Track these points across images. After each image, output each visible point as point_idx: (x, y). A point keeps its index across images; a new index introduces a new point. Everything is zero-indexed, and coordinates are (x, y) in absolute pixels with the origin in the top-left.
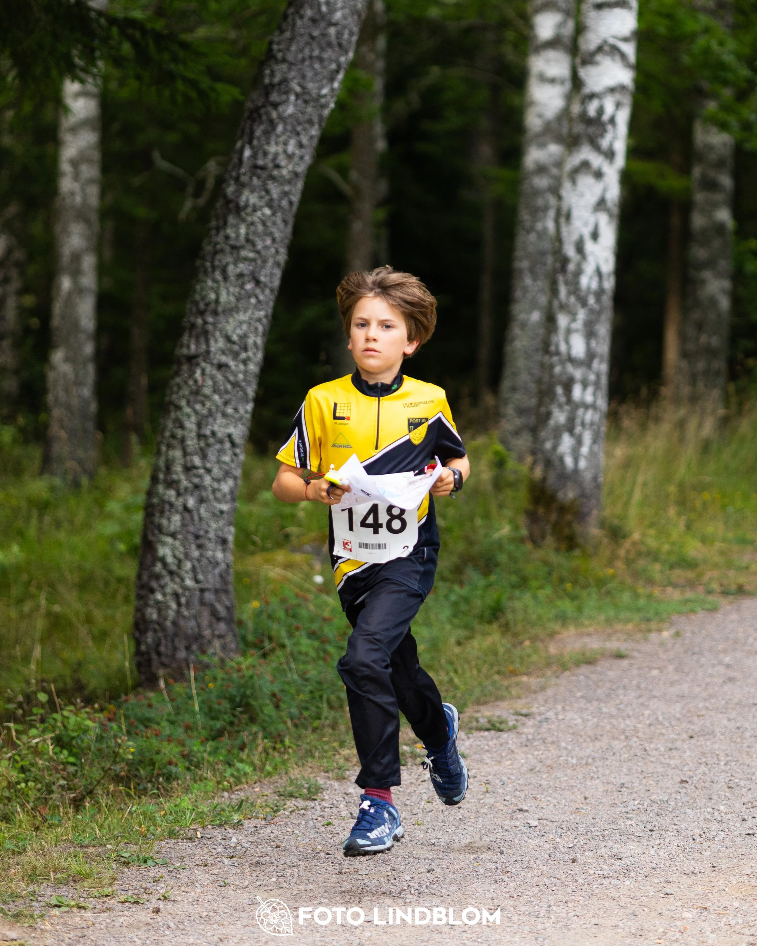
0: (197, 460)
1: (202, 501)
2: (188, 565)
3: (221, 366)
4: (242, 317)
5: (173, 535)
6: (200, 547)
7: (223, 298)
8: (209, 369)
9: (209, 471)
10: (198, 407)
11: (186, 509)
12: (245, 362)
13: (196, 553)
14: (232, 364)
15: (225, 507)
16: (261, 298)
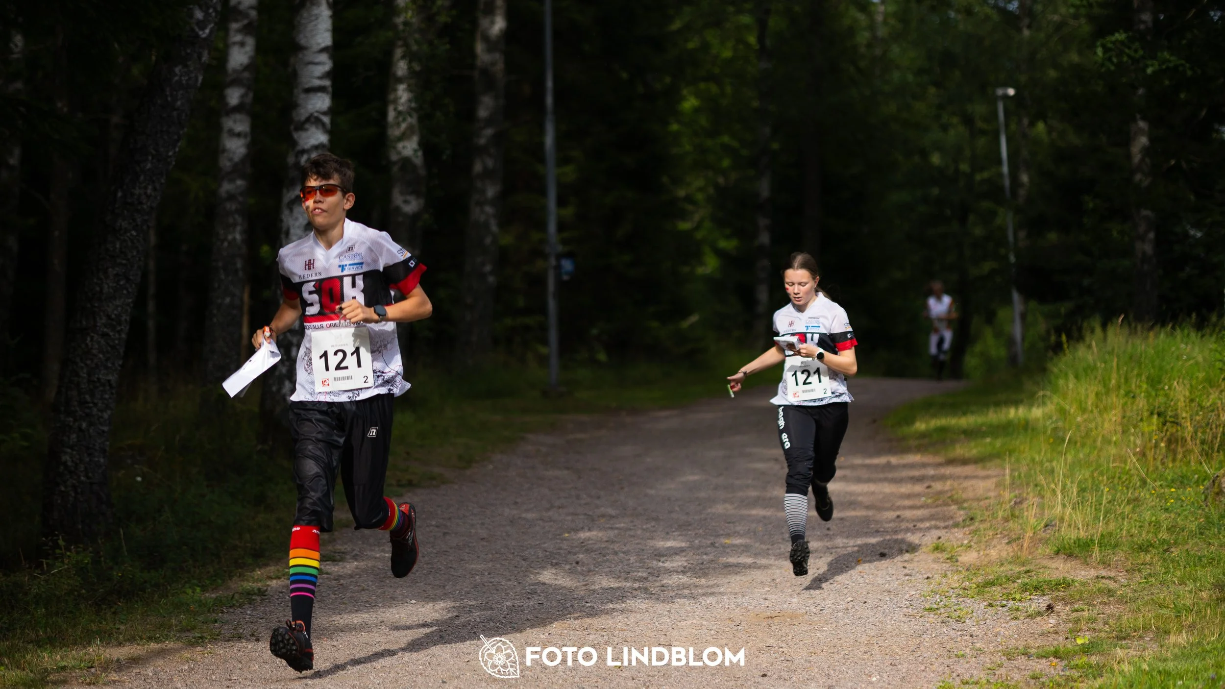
0: (88, 397)
1: (91, 424)
2: (82, 467)
3: (105, 335)
4: (118, 302)
5: (72, 448)
6: (89, 455)
7: (106, 289)
8: (96, 337)
9: (95, 404)
10: (89, 362)
11: (80, 429)
12: (119, 332)
13: (87, 459)
14: (111, 334)
15: (106, 429)
16: (130, 290)
